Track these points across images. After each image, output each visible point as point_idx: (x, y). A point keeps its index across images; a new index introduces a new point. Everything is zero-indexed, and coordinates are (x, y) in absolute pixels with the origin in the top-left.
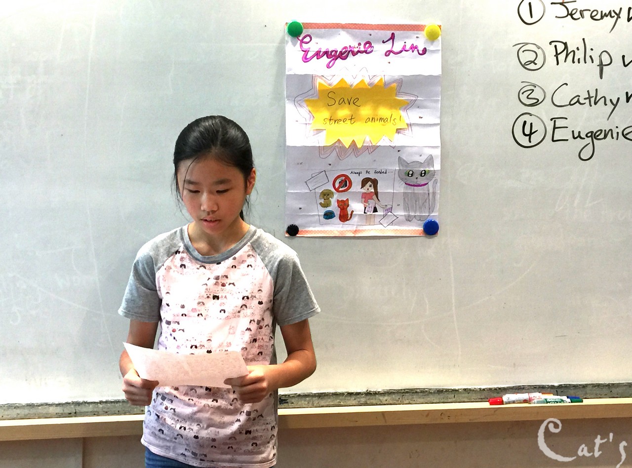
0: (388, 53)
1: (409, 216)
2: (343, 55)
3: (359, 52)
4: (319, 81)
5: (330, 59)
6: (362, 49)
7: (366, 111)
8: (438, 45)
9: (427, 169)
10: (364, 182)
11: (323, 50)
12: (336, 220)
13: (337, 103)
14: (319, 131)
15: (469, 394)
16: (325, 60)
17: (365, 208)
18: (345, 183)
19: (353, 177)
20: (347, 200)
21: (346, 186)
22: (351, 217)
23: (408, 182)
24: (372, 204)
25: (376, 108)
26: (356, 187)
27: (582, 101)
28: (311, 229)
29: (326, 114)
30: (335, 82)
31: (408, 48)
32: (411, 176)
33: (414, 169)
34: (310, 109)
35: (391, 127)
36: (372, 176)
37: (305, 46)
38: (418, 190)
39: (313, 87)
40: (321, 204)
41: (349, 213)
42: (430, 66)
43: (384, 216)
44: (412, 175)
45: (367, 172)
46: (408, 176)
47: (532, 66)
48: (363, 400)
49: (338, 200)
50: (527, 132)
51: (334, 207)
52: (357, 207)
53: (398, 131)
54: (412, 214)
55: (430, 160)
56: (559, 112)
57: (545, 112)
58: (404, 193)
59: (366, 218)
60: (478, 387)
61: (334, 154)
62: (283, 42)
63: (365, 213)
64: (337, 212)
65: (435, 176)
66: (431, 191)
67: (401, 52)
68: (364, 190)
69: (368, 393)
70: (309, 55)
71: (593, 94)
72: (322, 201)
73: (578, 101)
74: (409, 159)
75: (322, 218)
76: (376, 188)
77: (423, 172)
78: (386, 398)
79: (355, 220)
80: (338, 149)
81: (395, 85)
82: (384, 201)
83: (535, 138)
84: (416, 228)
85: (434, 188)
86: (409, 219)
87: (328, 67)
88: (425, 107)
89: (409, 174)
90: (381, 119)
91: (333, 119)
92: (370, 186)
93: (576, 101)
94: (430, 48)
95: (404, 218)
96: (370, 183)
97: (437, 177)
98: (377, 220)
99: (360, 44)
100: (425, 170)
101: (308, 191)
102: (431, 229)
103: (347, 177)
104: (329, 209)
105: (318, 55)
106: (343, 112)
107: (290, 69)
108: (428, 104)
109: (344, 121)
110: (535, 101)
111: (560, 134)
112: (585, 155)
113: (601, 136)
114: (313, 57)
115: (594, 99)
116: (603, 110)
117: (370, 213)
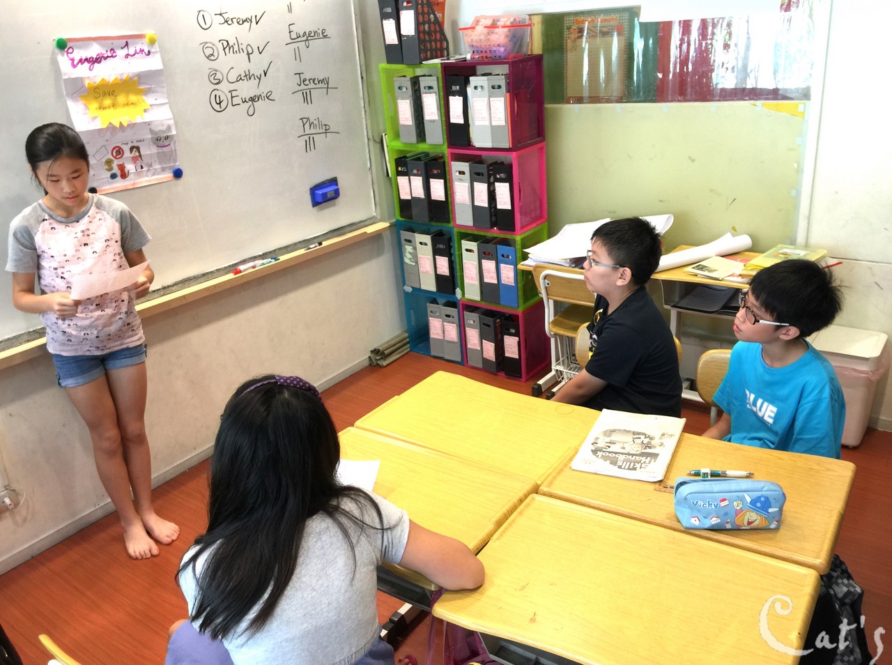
0: (127, 56)
1: (163, 168)
2: (98, 60)
3: (108, 57)
4: (87, 83)
5: (90, 64)
7: (121, 99)
9: (168, 134)
10: (132, 149)
11: (84, 58)
12: (119, 178)
13: (101, 95)
14: (94, 118)
15: (220, 272)
16: (87, 65)
17: (136, 167)
18: (119, 152)
19: (123, 147)
20: (123, 163)
21: (120, 153)
22: (128, 175)
23: (158, 145)
24: (139, 163)
25: (127, 96)
26: (127, 154)
27: (243, 78)
28: (104, 188)
29: (94, 105)
30: (98, 80)
33: (161, 136)
34: (84, 102)
35: (140, 108)
36: (136, 144)
37: (71, 56)
38: (165, 149)
39: (83, 86)
40: (107, 169)
42: (153, 63)
43: (148, 170)
45: (132, 142)
46: (158, 141)
47: (212, 58)
48: (162, 293)
49: (117, 165)
50: (218, 102)
51: (116, 170)
52: (130, 167)
53: (145, 111)
54: (165, 166)
55: (169, 128)
56: (232, 87)
57: (225, 87)
58: (158, 153)
59: (138, 174)
60: (223, 266)
61: (108, 133)
63: (136, 170)
64: (119, 173)
66: (173, 148)
67: (134, 54)
68: (132, 155)
69: (164, 288)
70: (76, 62)
71: (247, 73)
72: (107, 167)
73: (241, 79)
74: (156, 129)
75: (109, 179)
76: (139, 152)
77: (166, 137)
78: (175, 287)
79: (131, 176)
80: (111, 128)
81: (136, 78)
82: (146, 160)
83: (223, 105)
84: (169, 175)
85: (175, 147)
86: (163, 170)
87: (90, 70)
88: (157, 92)
89: (158, 139)
90: (132, 104)
91: (101, 108)
93: (239, 79)
95: (160, 170)
96: (135, 150)
97: (175, 138)
98: (145, 173)
101: (96, 162)
102: (178, 174)
103: (120, 148)
104: (113, 172)
105: (81, 61)
106: (107, 102)
107: (66, 74)
108: (158, 89)
109: (109, 107)
110: (217, 81)
111: (236, 101)
112: (251, 113)
113: (257, 100)
114: (78, 63)
115: (248, 76)
116: (254, 82)
117: (139, 170)
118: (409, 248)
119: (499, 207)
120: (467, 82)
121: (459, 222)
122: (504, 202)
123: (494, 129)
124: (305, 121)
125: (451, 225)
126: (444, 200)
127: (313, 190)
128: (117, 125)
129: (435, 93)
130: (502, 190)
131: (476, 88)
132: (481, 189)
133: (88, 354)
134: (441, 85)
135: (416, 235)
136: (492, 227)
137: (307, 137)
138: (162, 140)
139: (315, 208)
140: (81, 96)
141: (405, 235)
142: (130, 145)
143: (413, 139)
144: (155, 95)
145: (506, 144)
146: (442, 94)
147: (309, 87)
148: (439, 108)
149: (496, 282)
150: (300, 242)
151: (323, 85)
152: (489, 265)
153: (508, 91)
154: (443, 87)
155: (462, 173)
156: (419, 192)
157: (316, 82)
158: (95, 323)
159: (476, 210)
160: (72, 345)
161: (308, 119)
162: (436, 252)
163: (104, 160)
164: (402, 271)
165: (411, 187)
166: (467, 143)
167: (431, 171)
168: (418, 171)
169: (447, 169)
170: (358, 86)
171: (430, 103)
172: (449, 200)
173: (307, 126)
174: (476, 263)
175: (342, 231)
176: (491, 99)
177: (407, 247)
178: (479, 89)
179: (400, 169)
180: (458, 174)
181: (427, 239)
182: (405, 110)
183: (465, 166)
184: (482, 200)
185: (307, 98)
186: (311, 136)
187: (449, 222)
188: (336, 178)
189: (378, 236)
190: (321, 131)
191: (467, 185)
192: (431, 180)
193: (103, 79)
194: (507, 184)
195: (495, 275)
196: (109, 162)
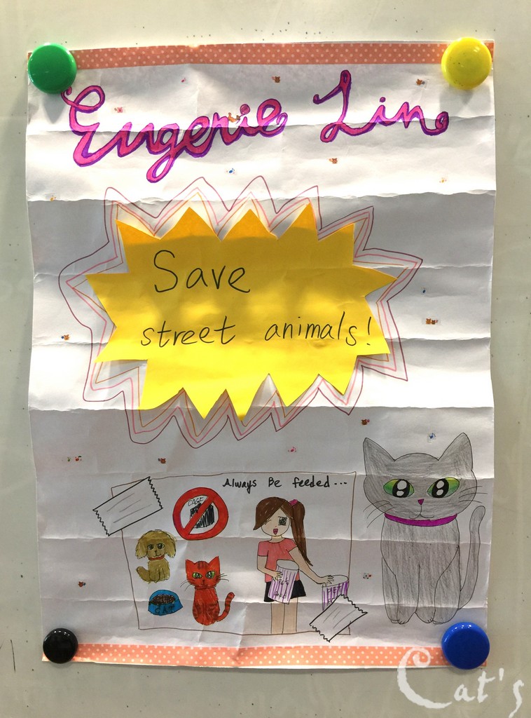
0: (330, 133)
2: (195, 141)
3: (243, 131)
5: (158, 157)
6: (253, 121)
7: (266, 305)
8: (486, 101)
10: (264, 511)
12: (185, 616)
13: (182, 282)
17: (268, 584)
18: (208, 512)
20: (216, 560)
21: (211, 520)
22: (226, 612)
23: (394, 512)
25: (295, 296)
26: (241, 525)
28: (113, 640)
29: (149, 317)
31: (390, 114)
32: (404, 496)
33: (413, 476)
36: (288, 493)
37: (84, 120)
39: (109, 240)
40: (140, 571)
41: (222, 600)
43: (325, 608)
44: (406, 492)
45: (272, 482)
46: (395, 495)
49: (188, 563)
51: (176, 581)
52: (243, 582)
53: (363, 363)
61: (172, 429)
62: (19, 109)
63: (267, 599)
64: (187, 595)
65: (477, 497)
66: (465, 540)
67: (370, 126)
68: (263, 535)
70: (97, 145)
72: (145, 563)
74: (395, 447)
75: (144, 611)
76: (298, 527)
77: (440, 485)
79: (237, 620)
81: (350, 227)
84: (423, 645)
87: (153, 177)
88: (443, 291)
89: (395, 489)
90: (312, 328)
91: (172, 332)
92: (282, 522)
94: (460, 112)
95: (382, 615)
97: (485, 499)
98: (305, 618)
99: (245, 109)
100: (444, 480)
101: (101, 536)
103: (213, 495)
104: (165, 586)
105: (123, 143)
106: (200, 310)
109: (203, 333)
114: (106, 149)
117: (283, 598)
142: (264, 492)
163: (136, 534)
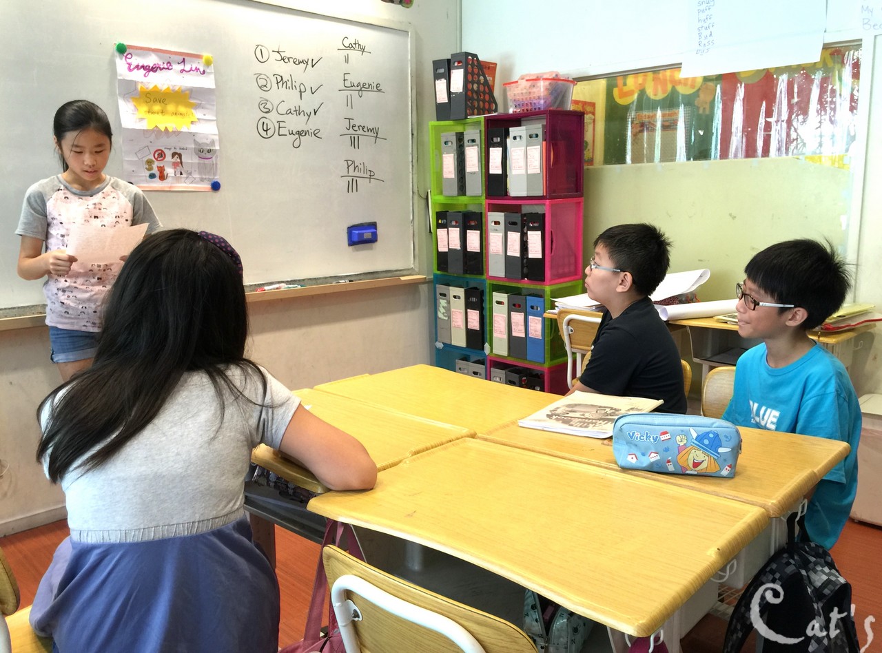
0: (182, 71)
1: (202, 178)
2: (154, 69)
3: (164, 68)
4: (139, 87)
5: (146, 71)
6: (166, 67)
7: (171, 107)
8: (210, 70)
9: (211, 148)
10: (174, 155)
11: (141, 65)
12: (157, 179)
13: (152, 101)
14: (142, 119)
16: (142, 71)
17: (175, 172)
18: (161, 155)
19: (166, 151)
20: (164, 166)
21: (162, 157)
22: (167, 178)
23: (200, 156)
24: (179, 169)
25: (177, 106)
26: (169, 158)
27: (292, 112)
29: (144, 108)
30: (151, 87)
31: (194, 69)
33: (204, 148)
34: (135, 103)
35: (188, 120)
36: (178, 151)
37: (129, 61)
38: (206, 161)
39: (136, 89)
41: (166, 175)
42: (208, 82)
43: (187, 178)
44: (203, 151)
47: (264, 88)
49: (157, 166)
50: (265, 129)
51: (155, 171)
52: (169, 171)
53: (192, 123)
54: (204, 177)
55: (213, 142)
56: (281, 118)
57: (273, 117)
58: (199, 164)
59: (177, 179)
61: (154, 135)
62: (113, 56)
63: (175, 175)
64: (157, 174)
65: (216, 153)
66: (214, 162)
67: (190, 71)
68: (174, 160)
70: (132, 67)
71: (298, 109)
72: (147, 167)
75: (148, 178)
76: (181, 159)
77: (209, 150)
79: (169, 180)
80: (156, 132)
81: (188, 92)
82: (186, 167)
83: (270, 133)
84: (207, 186)
85: (216, 161)
86: (202, 180)
87: (145, 76)
88: (207, 109)
89: (201, 151)
90: (181, 114)
92: (177, 158)
93: (289, 112)
94: (207, 71)
96: (177, 156)
97: (218, 153)
98: (183, 180)
99: (164, 63)
101: (137, 159)
102: (216, 187)
103: (162, 151)
105: (137, 67)
106: (157, 108)
107: (121, 75)
108: (208, 106)
109: (158, 113)
110: (268, 110)
111: (282, 131)
112: (296, 145)
113: (304, 134)
114: (134, 69)
115: (298, 112)
116: (303, 118)
117: (179, 175)
118: (443, 302)
119: (530, 256)
120: (507, 134)
121: (492, 273)
122: (535, 252)
123: (530, 177)
124: (350, 163)
125: (484, 277)
126: (479, 251)
127: (351, 229)
128: (163, 129)
129: (477, 145)
130: (534, 238)
131: (515, 138)
132: (514, 237)
133: (84, 329)
134: (483, 137)
135: (451, 288)
136: (523, 278)
137: (350, 179)
138: (205, 152)
139: (351, 247)
140: (132, 98)
141: (441, 288)
142: (173, 151)
143: (455, 191)
144: (205, 111)
145: (540, 190)
146: (483, 146)
147: (358, 132)
148: (480, 160)
149: (523, 335)
150: (331, 277)
151: (372, 134)
152: (518, 317)
153: (545, 140)
154: (485, 139)
155: (497, 223)
156: (456, 244)
157: (366, 129)
158: (95, 297)
159: (509, 260)
160: (70, 318)
161: (353, 162)
162: (469, 305)
163: (145, 159)
164: (435, 326)
165: (449, 239)
166: (504, 193)
167: (469, 222)
168: (456, 222)
169: (484, 220)
170: (408, 140)
171: (472, 155)
172: (484, 251)
173: (351, 168)
174: (506, 316)
175: (377, 276)
176: (528, 148)
177: (441, 301)
178: (518, 139)
179: (440, 222)
180: (493, 224)
181: (460, 292)
182: (449, 162)
183: (500, 216)
184: (515, 251)
185: (354, 142)
186: (355, 179)
187: (482, 274)
188: (376, 223)
189: (414, 286)
190: (365, 175)
191: (501, 235)
192: (468, 231)
193: (156, 86)
194: (539, 233)
195: (523, 328)
196: (149, 162)
